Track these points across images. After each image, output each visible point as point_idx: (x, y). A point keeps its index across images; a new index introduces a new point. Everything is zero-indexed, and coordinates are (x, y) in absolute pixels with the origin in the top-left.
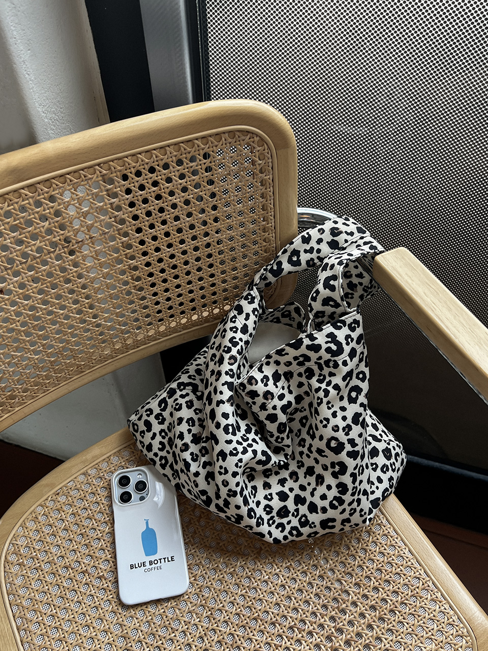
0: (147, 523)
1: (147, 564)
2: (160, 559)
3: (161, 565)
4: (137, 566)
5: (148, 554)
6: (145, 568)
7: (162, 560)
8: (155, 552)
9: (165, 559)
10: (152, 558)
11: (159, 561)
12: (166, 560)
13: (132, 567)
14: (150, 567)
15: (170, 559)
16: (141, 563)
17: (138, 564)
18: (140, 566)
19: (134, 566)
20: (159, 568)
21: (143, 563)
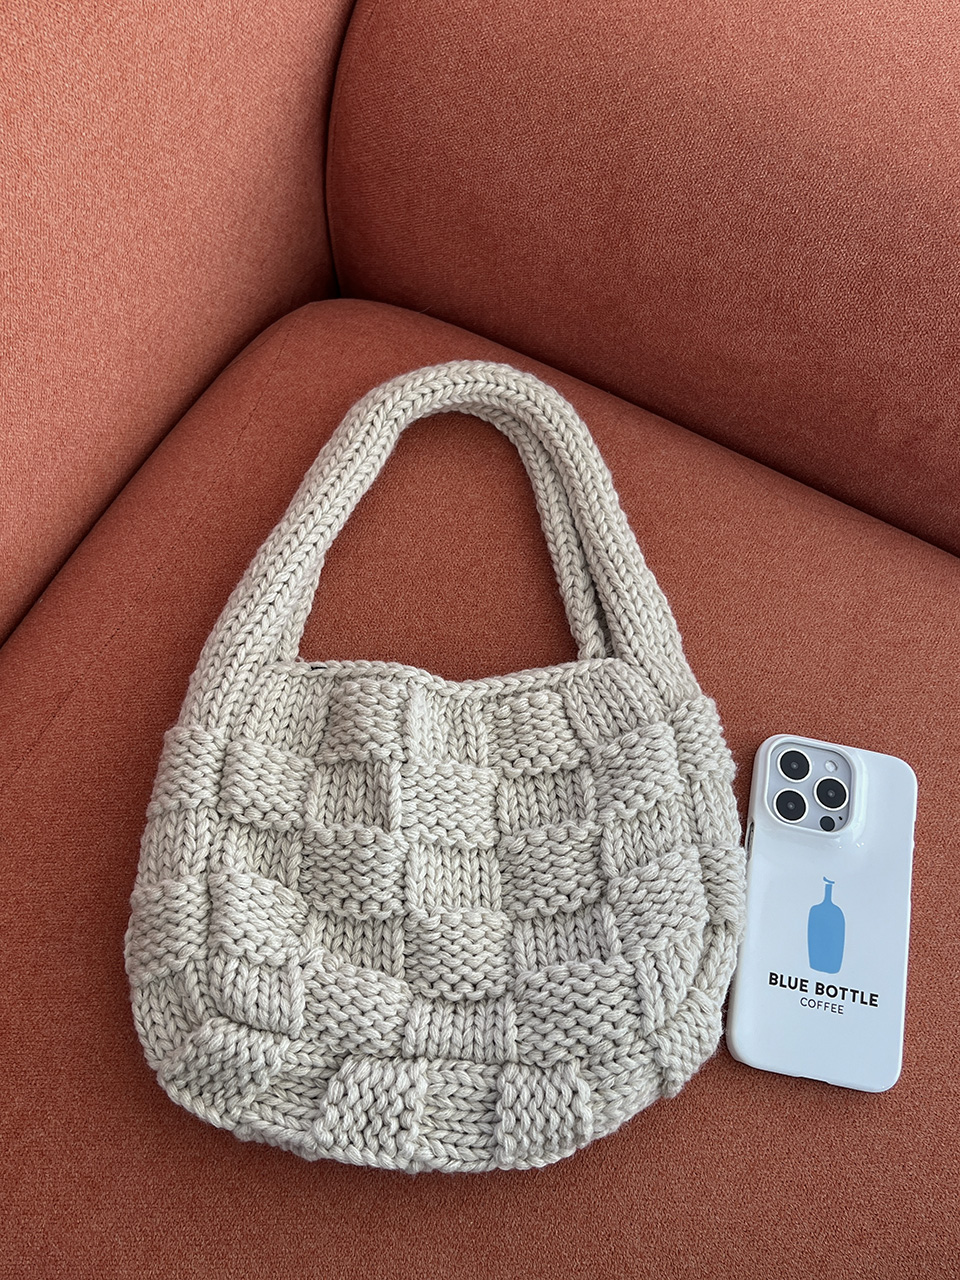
0: (828, 889)
1: (811, 987)
2: (844, 990)
3: (842, 1002)
4: (785, 982)
5: (815, 964)
6: (803, 994)
7: (849, 994)
8: (834, 968)
9: (855, 992)
10: (826, 979)
11: (840, 992)
12: (858, 996)
13: (773, 979)
14: (818, 998)
15: (867, 999)
16: (796, 979)
17: (790, 978)
18: (793, 985)
19: (779, 980)
20: (837, 1010)
21: (802, 981)
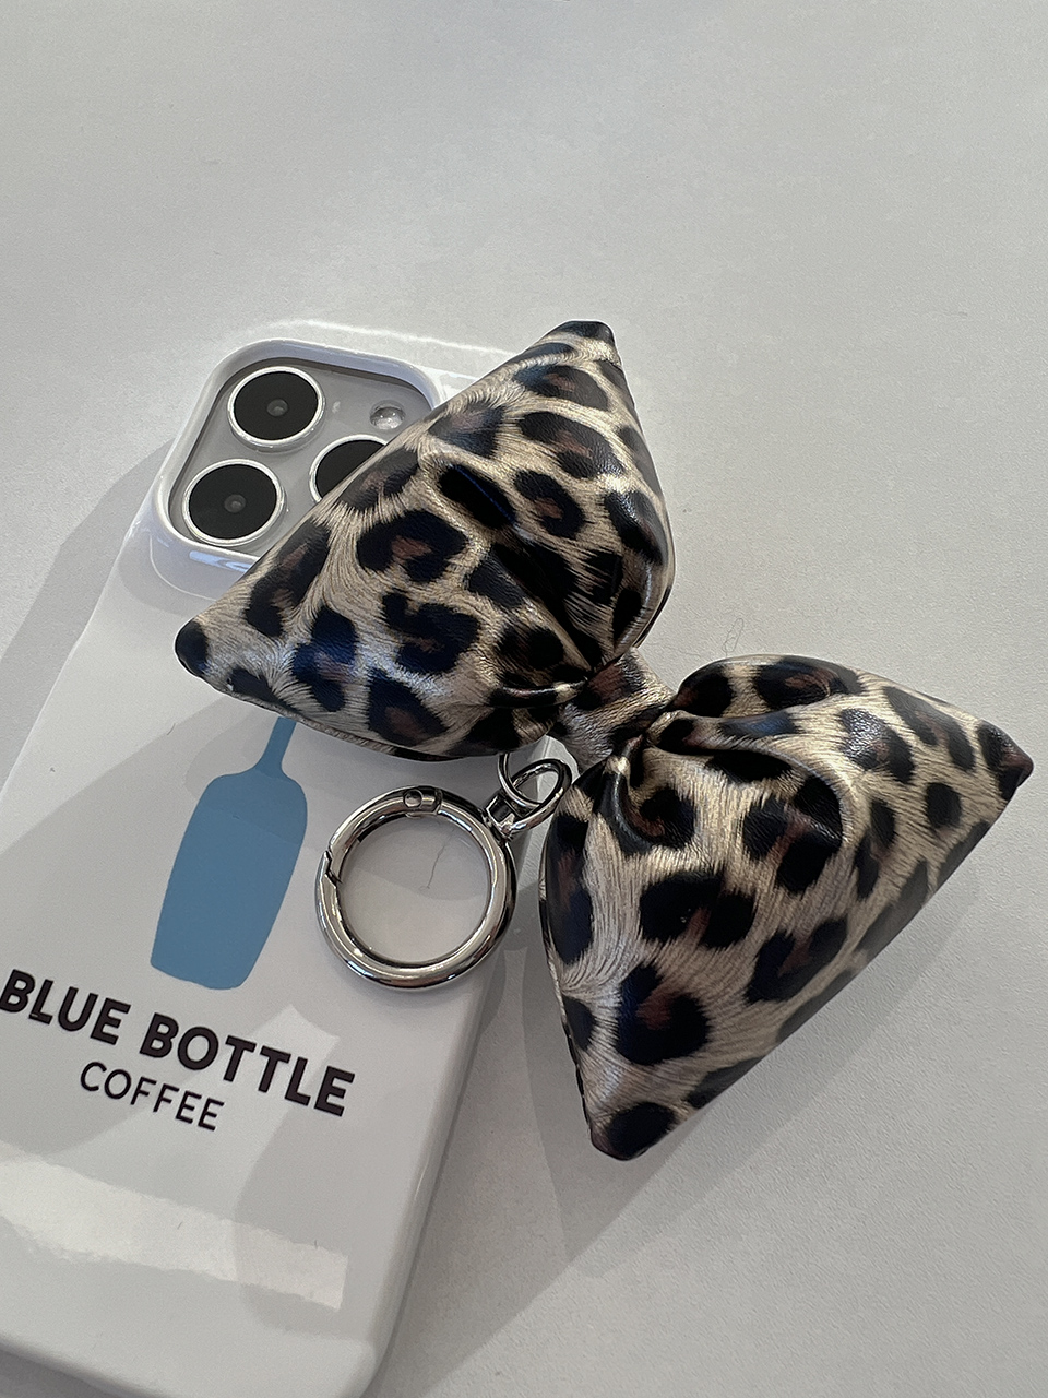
1: (132, 1029)
2: (241, 1046)
4: (52, 1006)
6: (100, 1050)
7: (253, 1064)
9: (275, 1057)
10: (191, 1007)
11: (225, 1054)
12: (284, 1072)
14: (141, 1066)
15: (310, 1085)
16: (92, 998)
17: (72, 992)
18: (74, 1014)
19: (33, 997)
20: (196, 1115)
21: (110, 1004)
